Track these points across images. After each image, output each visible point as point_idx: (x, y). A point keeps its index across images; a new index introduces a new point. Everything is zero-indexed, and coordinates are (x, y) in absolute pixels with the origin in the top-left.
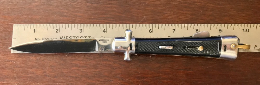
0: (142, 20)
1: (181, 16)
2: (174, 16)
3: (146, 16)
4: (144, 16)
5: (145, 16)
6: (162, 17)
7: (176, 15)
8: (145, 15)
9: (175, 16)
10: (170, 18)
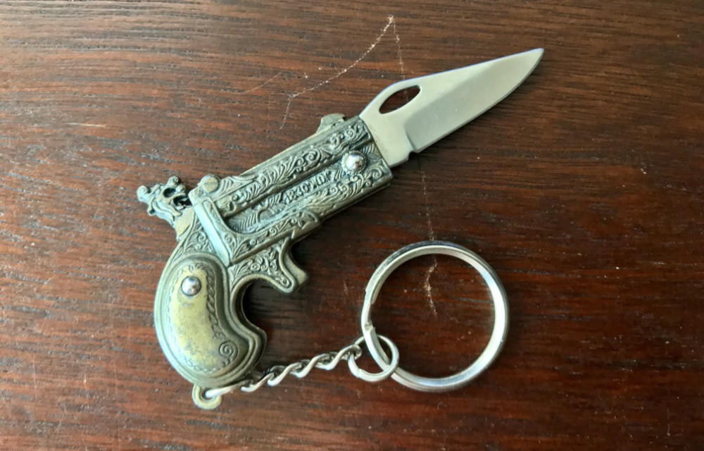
0: (373, 46)
1: (625, 17)
2: (580, 16)
3: (396, 15)
4: (386, 14)
5: (391, 19)
6: (503, 22)
7: (592, 13)
8: (391, 13)
9: (588, 18)
10: (557, 27)
